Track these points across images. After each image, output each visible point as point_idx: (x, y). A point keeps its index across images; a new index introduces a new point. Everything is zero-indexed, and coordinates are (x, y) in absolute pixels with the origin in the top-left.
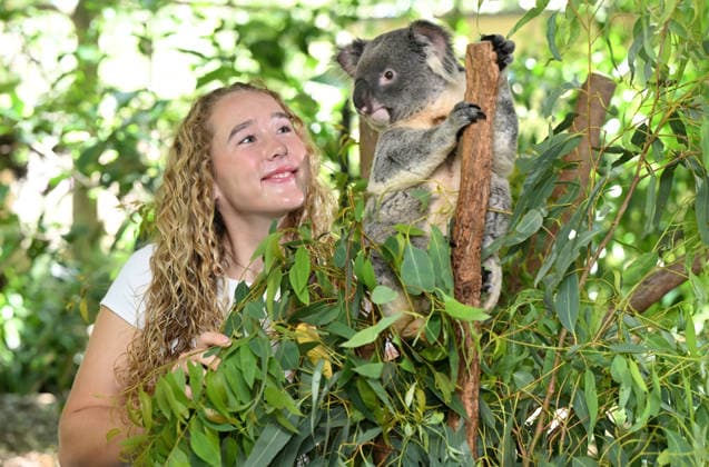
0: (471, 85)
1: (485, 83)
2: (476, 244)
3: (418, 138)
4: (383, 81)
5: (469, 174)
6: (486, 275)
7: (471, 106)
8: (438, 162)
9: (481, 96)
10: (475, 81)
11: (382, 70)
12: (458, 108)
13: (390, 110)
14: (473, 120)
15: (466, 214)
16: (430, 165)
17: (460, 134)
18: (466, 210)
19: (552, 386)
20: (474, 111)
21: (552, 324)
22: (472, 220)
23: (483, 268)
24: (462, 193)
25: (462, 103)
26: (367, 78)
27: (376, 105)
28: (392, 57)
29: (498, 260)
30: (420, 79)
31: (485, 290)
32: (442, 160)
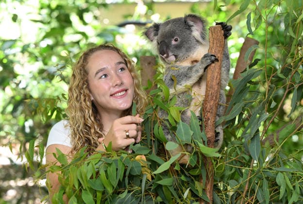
0: (212, 46)
1: (218, 45)
2: (213, 120)
3: (186, 70)
4: (173, 42)
5: (210, 88)
6: (217, 134)
7: (212, 55)
8: (195, 81)
9: (216, 51)
10: (213, 44)
11: (173, 37)
12: (205, 56)
13: (176, 56)
14: (213, 62)
15: (208, 106)
16: (191, 83)
17: (206, 68)
18: (209, 104)
19: (247, 186)
20: (213, 58)
21: (247, 157)
22: (211, 109)
23: (215, 131)
24: (207, 96)
25: (208, 54)
26: (166, 41)
27: (170, 54)
28: (177, 31)
29: (221, 127)
30: (190, 42)
31: (217, 141)
32: (197, 81)
